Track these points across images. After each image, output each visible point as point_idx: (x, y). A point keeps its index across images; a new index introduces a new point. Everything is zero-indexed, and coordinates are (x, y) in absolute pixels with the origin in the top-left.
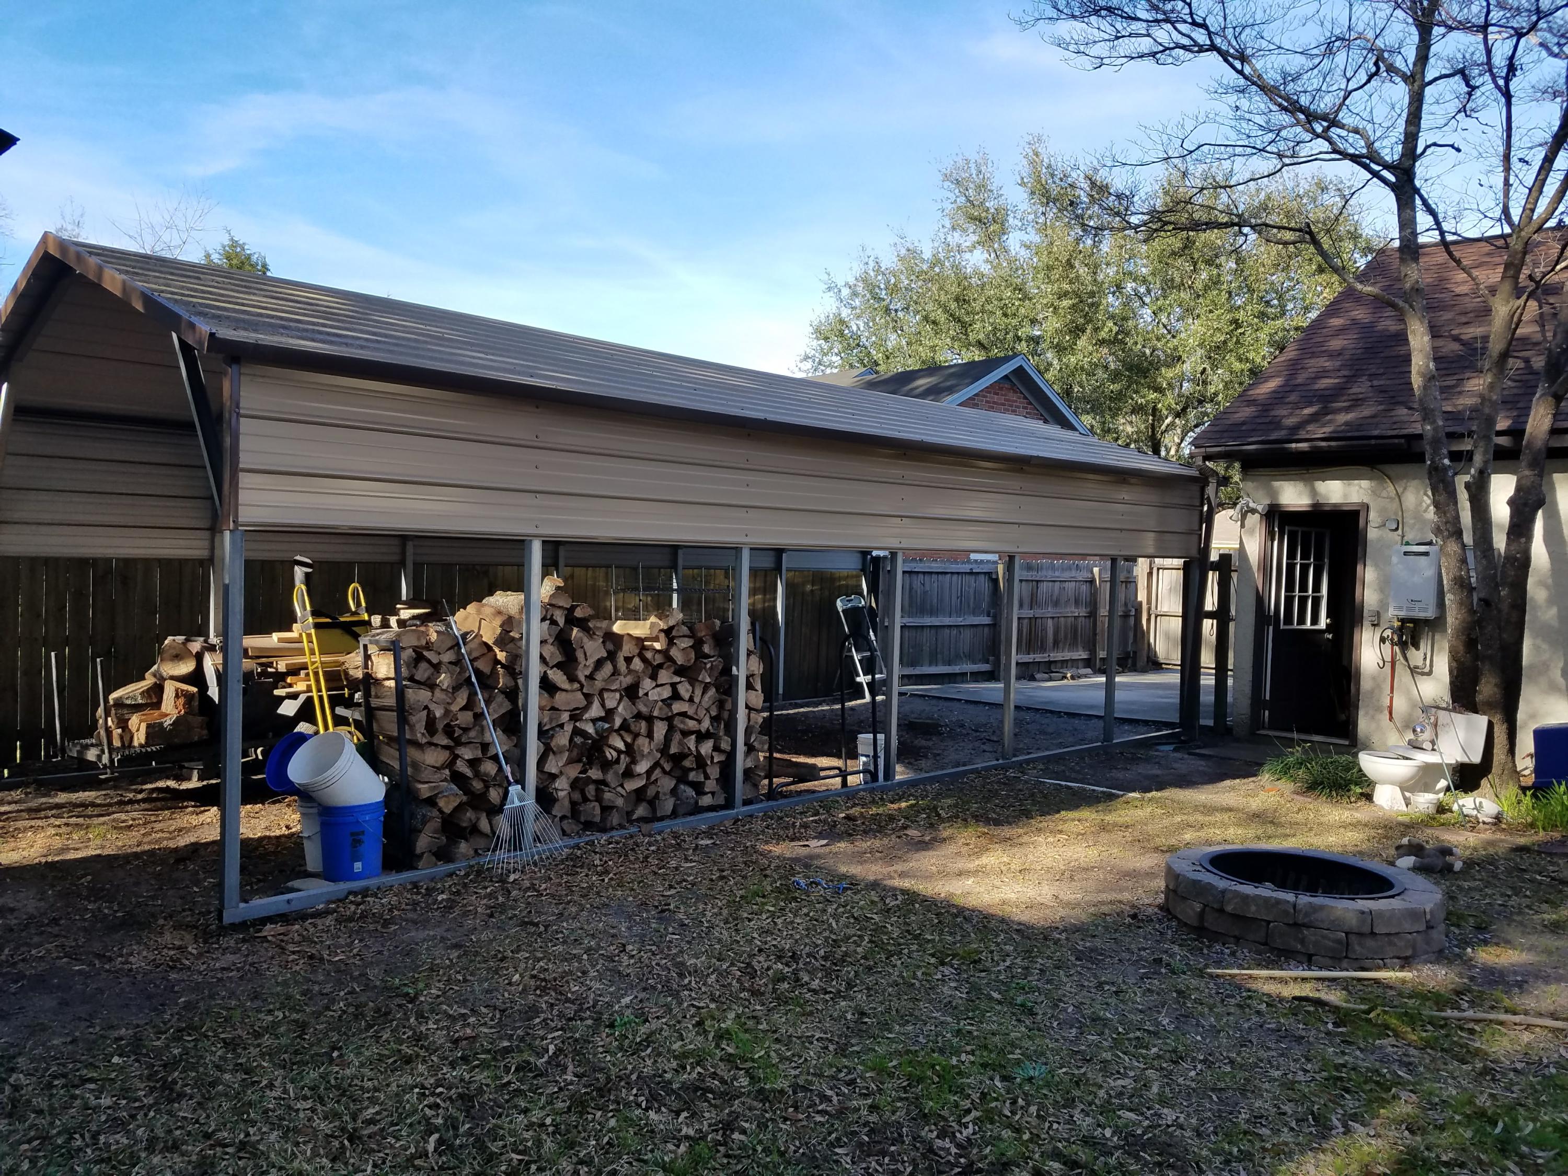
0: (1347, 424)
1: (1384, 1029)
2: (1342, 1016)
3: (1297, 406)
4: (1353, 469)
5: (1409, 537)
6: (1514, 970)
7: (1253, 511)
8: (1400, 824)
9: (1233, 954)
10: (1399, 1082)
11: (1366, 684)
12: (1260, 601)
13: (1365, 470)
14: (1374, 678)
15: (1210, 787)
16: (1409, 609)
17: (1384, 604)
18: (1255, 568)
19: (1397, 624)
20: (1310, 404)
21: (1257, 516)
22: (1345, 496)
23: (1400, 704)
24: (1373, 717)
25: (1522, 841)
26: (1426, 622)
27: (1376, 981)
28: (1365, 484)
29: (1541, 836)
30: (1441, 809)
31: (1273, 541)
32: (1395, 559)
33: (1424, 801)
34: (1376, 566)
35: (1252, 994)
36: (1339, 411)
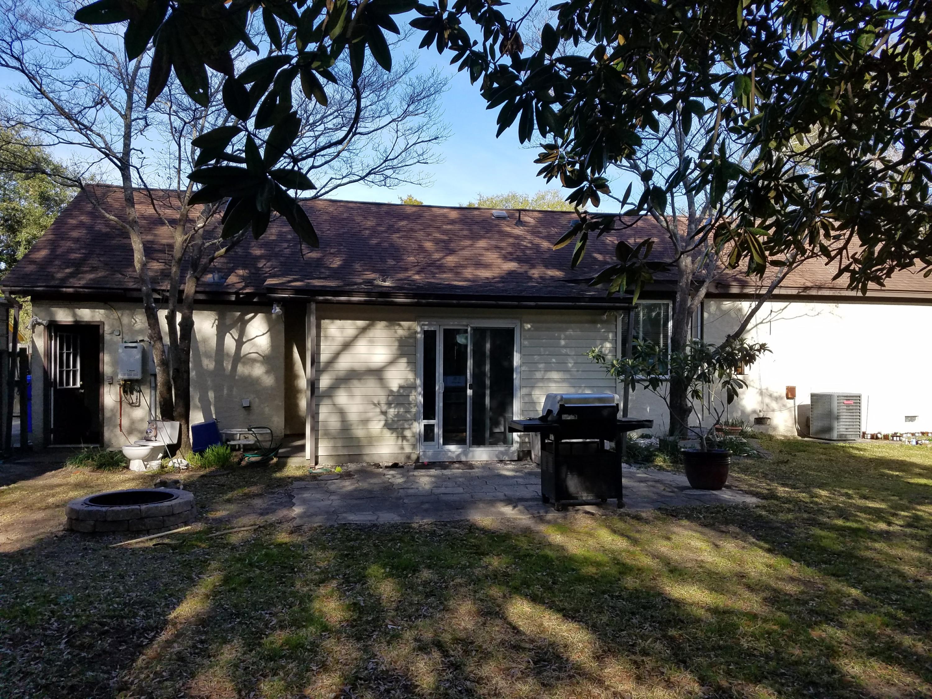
0: (91, 280)
1: (193, 546)
2: (174, 548)
3: (61, 268)
4: (95, 304)
5: (126, 338)
6: (223, 517)
7: (39, 324)
8: (148, 476)
9: (114, 539)
10: (208, 559)
11: (107, 414)
12: (46, 373)
13: (102, 304)
14: (112, 410)
15: (41, 477)
16: (129, 375)
17: (115, 373)
18: (42, 356)
19: (123, 382)
20: (68, 267)
21: (42, 327)
22: (93, 317)
23: (125, 422)
24: (112, 431)
25: (202, 473)
26: (137, 381)
27: (178, 533)
28: (102, 311)
29: (208, 470)
30: (162, 467)
31: (51, 340)
32: (120, 351)
33: (155, 465)
34: (110, 353)
35: (133, 550)
36: (86, 272)
